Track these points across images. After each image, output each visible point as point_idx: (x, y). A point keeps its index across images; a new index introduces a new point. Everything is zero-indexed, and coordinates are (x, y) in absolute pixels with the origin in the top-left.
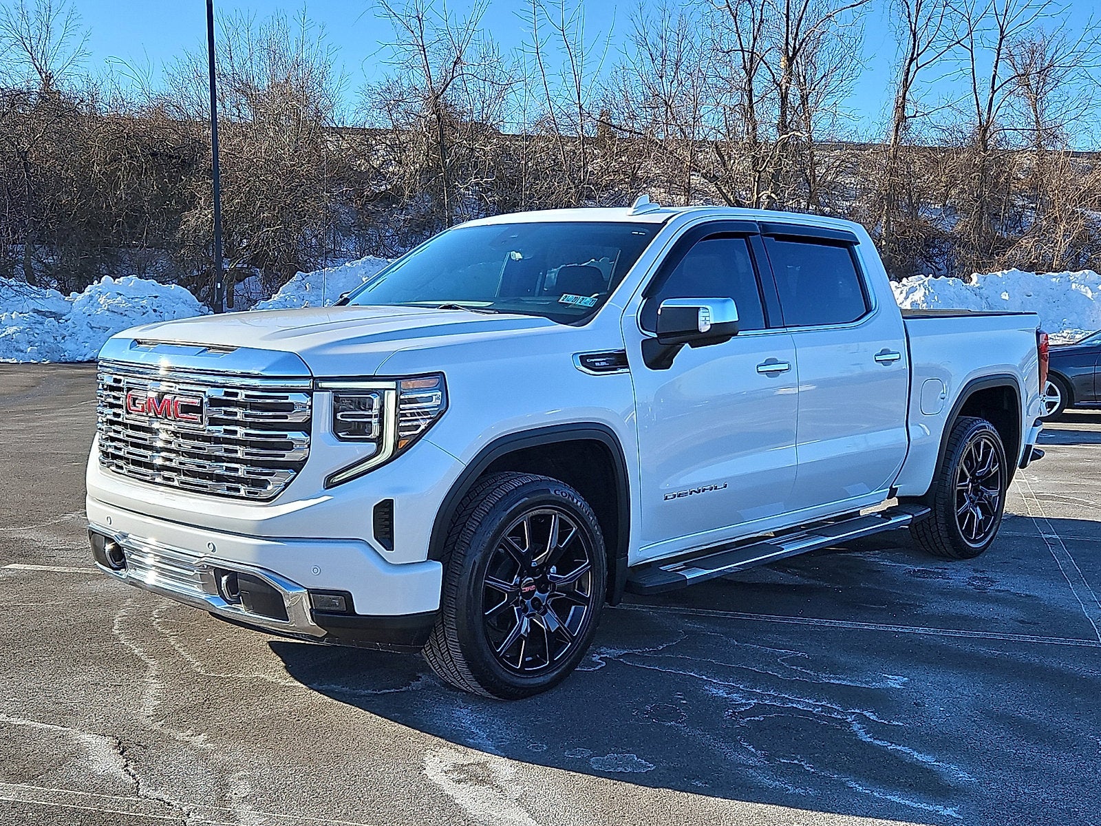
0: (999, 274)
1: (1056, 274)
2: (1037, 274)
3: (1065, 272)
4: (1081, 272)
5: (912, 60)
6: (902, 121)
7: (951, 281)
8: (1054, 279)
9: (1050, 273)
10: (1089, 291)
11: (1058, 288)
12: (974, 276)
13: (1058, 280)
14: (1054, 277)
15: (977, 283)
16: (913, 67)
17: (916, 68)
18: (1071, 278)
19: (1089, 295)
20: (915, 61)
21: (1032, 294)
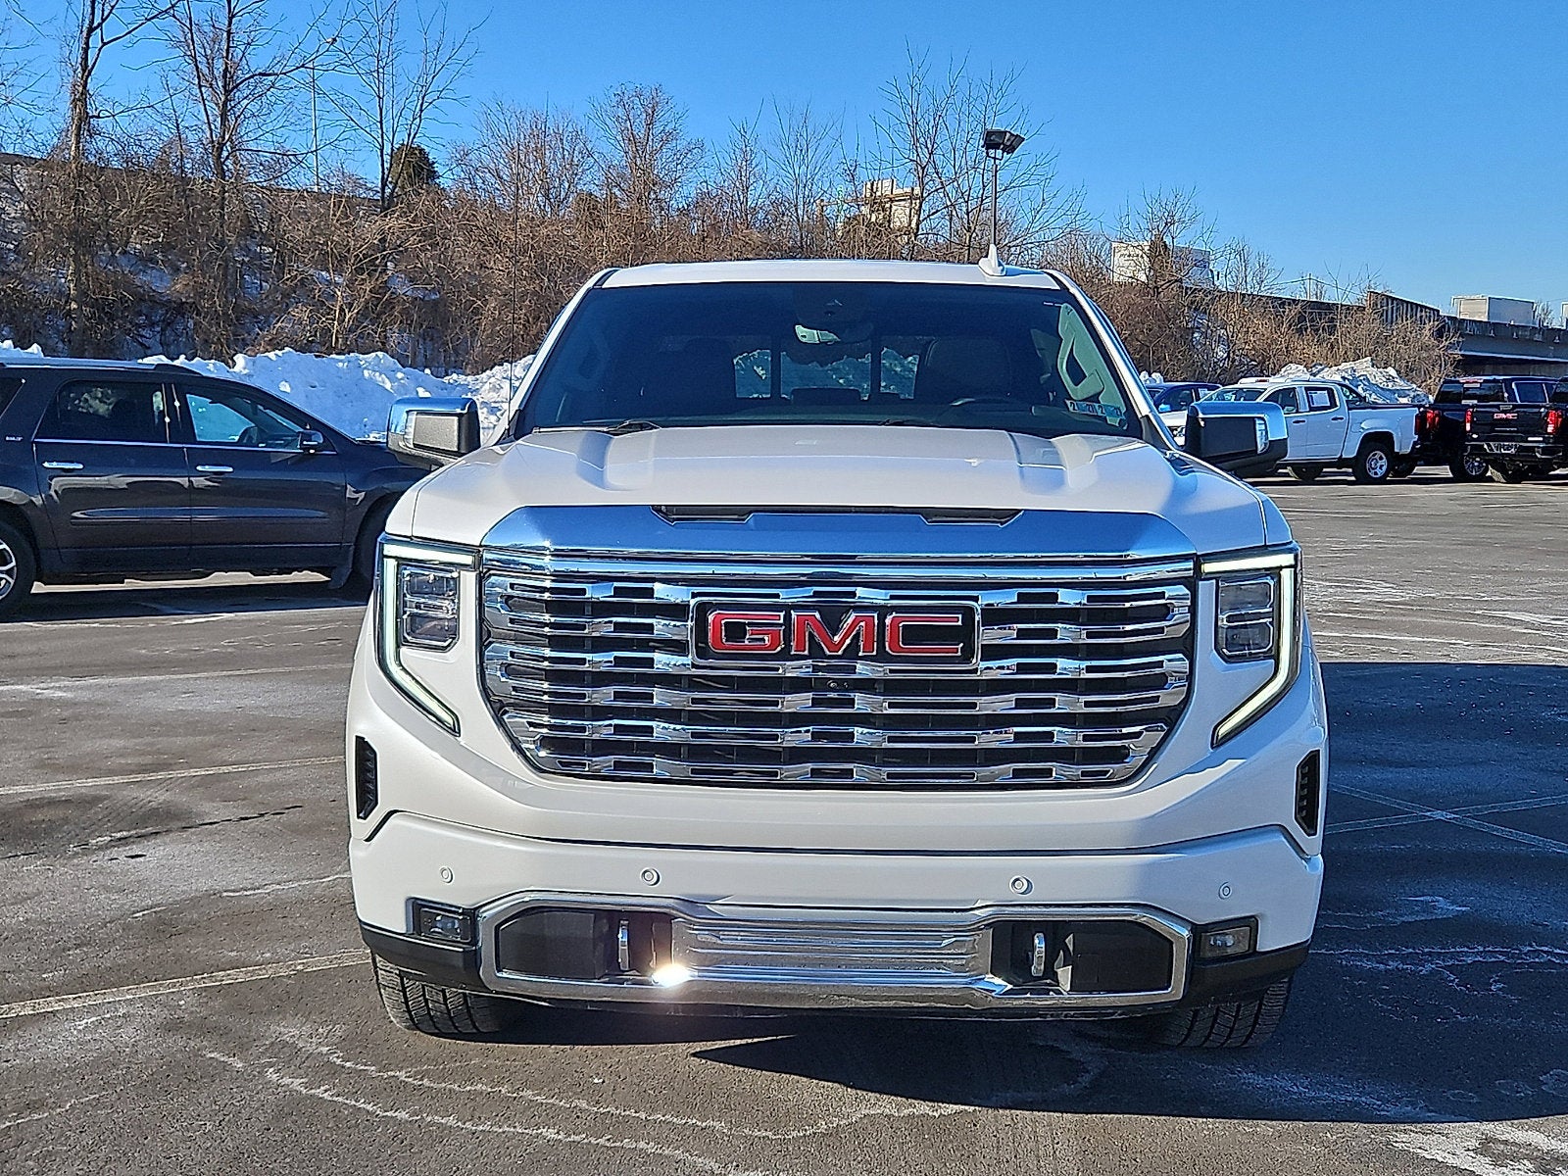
0: (271, 355)
1: (342, 357)
2: (317, 356)
3: (352, 354)
4: (373, 354)
5: (91, 30)
6: (84, 122)
7: (211, 365)
8: (341, 364)
9: (333, 356)
10: (387, 380)
11: (348, 376)
12: (240, 359)
13: (346, 364)
14: (340, 361)
15: (245, 368)
16: (95, 41)
17: (100, 44)
18: (362, 363)
19: (388, 386)
20: (98, 30)
21: (317, 384)
